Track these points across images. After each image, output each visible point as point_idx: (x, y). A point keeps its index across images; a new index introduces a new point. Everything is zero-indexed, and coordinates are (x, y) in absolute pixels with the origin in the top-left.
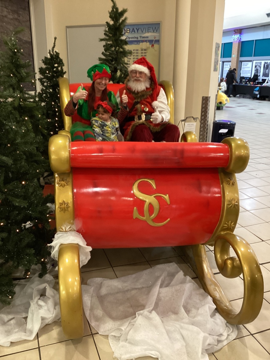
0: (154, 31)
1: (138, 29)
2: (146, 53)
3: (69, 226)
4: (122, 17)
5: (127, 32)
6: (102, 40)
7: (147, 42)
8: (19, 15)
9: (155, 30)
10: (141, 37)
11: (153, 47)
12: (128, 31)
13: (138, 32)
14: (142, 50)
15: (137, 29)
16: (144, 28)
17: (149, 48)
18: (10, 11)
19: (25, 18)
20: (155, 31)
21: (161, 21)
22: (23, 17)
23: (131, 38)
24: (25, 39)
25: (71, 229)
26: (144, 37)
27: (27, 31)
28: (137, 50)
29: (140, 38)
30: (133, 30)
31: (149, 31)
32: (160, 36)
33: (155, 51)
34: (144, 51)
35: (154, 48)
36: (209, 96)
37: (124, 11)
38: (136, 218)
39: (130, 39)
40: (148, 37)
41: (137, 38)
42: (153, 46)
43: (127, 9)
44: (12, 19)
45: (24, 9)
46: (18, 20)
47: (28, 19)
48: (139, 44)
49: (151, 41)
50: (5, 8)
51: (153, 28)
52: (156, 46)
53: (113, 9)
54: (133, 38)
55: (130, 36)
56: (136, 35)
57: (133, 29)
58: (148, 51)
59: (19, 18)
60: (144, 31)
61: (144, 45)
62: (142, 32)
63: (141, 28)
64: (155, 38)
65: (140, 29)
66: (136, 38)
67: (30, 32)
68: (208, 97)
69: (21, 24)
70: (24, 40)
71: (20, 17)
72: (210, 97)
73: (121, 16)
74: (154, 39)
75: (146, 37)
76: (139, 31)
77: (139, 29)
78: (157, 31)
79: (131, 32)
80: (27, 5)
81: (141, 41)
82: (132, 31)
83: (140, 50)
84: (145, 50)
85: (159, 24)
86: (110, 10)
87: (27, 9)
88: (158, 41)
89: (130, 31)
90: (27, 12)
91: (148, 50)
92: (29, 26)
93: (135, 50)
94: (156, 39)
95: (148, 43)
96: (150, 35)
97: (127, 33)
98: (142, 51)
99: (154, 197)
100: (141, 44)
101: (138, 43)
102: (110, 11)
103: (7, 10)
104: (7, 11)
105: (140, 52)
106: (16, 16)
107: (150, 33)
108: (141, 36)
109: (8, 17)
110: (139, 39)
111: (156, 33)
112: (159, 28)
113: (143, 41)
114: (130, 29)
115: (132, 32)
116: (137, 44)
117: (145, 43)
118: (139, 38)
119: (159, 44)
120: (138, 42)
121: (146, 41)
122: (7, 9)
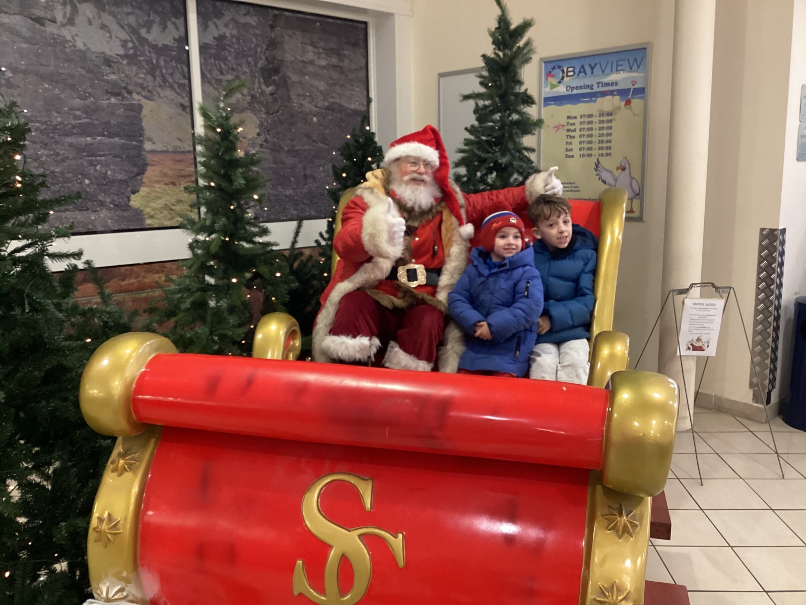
0: (631, 68)
1: (593, 66)
2: (610, 121)
3: (118, 585)
4: (520, 41)
5: (567, 76)
6: (467, 97)
7: (614, 95)
8: (341, 57)
9: (635, 64)
10: (600, 85)
11: (628, 106)
12: (570, 71)
13: (592, 73)
14: (602, 115)
15: (590, 65)
16: (608, 63)
17: (619, 108)
18: (321, 51)
19: (357, 64)
20: (635, 67)
21: (649, 43)
22: (351, 61)
23: (577, 88)
24: (352, 107)
25: (125, 594)
26: (607, 84)
27: (359, 90)
28: (590, 116)
29: (598, 87)
30: (582, 70)
31: (619, 68)
32: (647, 79)
33: (635, 115)
34: (605, 118)
35: (630, 109)
36: (781, 227)
37: (526, 25)
38: (300, 594)
39: (575, 92)
40: (616, 84)
41: (591, 87)
42: (628, 103)
43: (532, 20)
44: (324, 67)
45: (355, 45)
46: (338, 68)
47: (363, 65)
48: (595, 101)
49: (623, 93)
50: (311, 45)
51: (628, 60)
52: (636, 103)
53: (499, 23)
54: (581, 87)
55: (574, 84)
56: (588, 81)
57: (583, 67)
58: (616, 117)
59: (341, 64)
60: (608, 70)
61: (607, 103)
62: (603, 72)
63: (600, 64)
64: (633, 85)
65: (598, 66)
66: (587, 87)
67: (365, 92)
68: (776, 230)
69: (346, 76)
70: (351, 110)
71: (343, 61)
72: (784, 231)
73: (517, 38)
74: (632, 87)
75: (612, 84)
76: (594, 70)
77: (596, 64)
78: (638, 67)
79: (576, 74)
80: (362, 36)
81: (599, 95)
82: (580, 72)
83: (598, 115)
84: (610, 114)
85: (645, 48)
86: (494, 25)
87: (361, 44)
88: (641, 92)
89: (573, 71)
90: (362, 51)
91: (616, 114)
92: (364, 79)
93: (584, 115)
94: (636, 86)
95: (617, 98)
96: (621, 78)
97: (568, 78)
98: (601, 118)
99: (360, 536)
100: (599, 100)
101: (594, 99)
102: (493, 30)
103: (316, 50)
104: (314, 52)
105: (595, 119)
106: (334, 60)
107: (622, 72)
108: (601, 81)
109: (316, 63)
110: (596, 89)
111: (637, 71)
112: (643, 58)
113: (604, 94)
114: (574, 68)
115: (578, 75)
116: (591, 101)
117: (609, 98)
118: (595, 86)
119: (643, 98)
120: (592, 96)
121: (611, 93)
122: (315, 47)
